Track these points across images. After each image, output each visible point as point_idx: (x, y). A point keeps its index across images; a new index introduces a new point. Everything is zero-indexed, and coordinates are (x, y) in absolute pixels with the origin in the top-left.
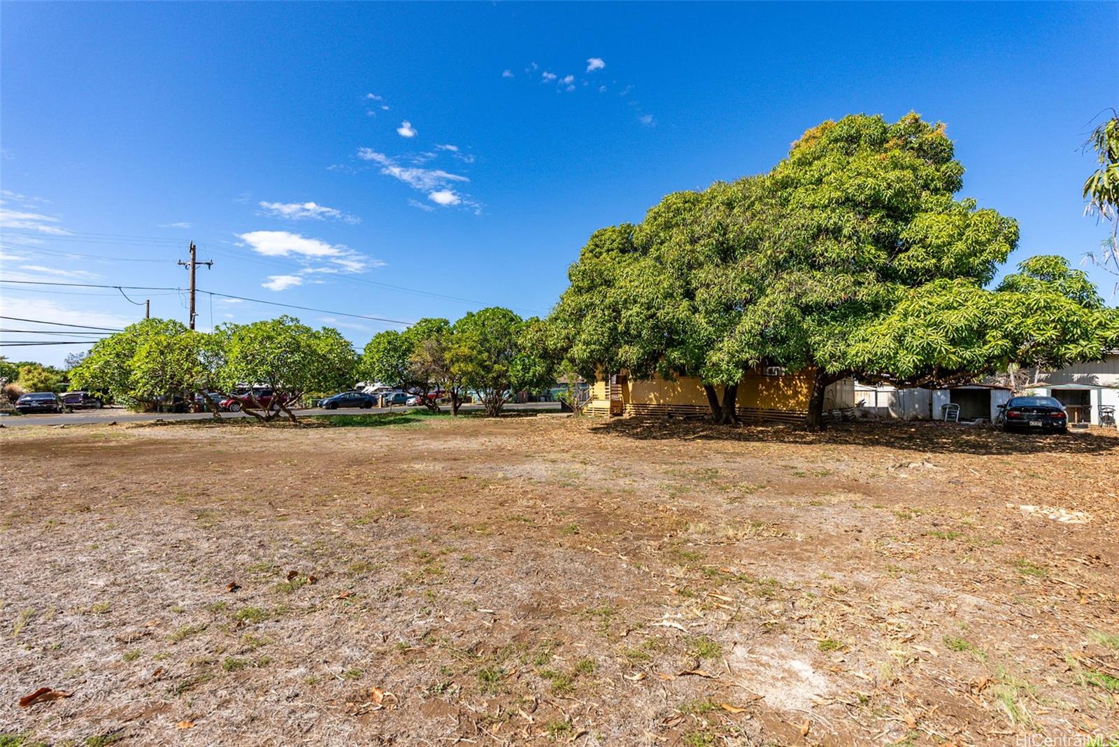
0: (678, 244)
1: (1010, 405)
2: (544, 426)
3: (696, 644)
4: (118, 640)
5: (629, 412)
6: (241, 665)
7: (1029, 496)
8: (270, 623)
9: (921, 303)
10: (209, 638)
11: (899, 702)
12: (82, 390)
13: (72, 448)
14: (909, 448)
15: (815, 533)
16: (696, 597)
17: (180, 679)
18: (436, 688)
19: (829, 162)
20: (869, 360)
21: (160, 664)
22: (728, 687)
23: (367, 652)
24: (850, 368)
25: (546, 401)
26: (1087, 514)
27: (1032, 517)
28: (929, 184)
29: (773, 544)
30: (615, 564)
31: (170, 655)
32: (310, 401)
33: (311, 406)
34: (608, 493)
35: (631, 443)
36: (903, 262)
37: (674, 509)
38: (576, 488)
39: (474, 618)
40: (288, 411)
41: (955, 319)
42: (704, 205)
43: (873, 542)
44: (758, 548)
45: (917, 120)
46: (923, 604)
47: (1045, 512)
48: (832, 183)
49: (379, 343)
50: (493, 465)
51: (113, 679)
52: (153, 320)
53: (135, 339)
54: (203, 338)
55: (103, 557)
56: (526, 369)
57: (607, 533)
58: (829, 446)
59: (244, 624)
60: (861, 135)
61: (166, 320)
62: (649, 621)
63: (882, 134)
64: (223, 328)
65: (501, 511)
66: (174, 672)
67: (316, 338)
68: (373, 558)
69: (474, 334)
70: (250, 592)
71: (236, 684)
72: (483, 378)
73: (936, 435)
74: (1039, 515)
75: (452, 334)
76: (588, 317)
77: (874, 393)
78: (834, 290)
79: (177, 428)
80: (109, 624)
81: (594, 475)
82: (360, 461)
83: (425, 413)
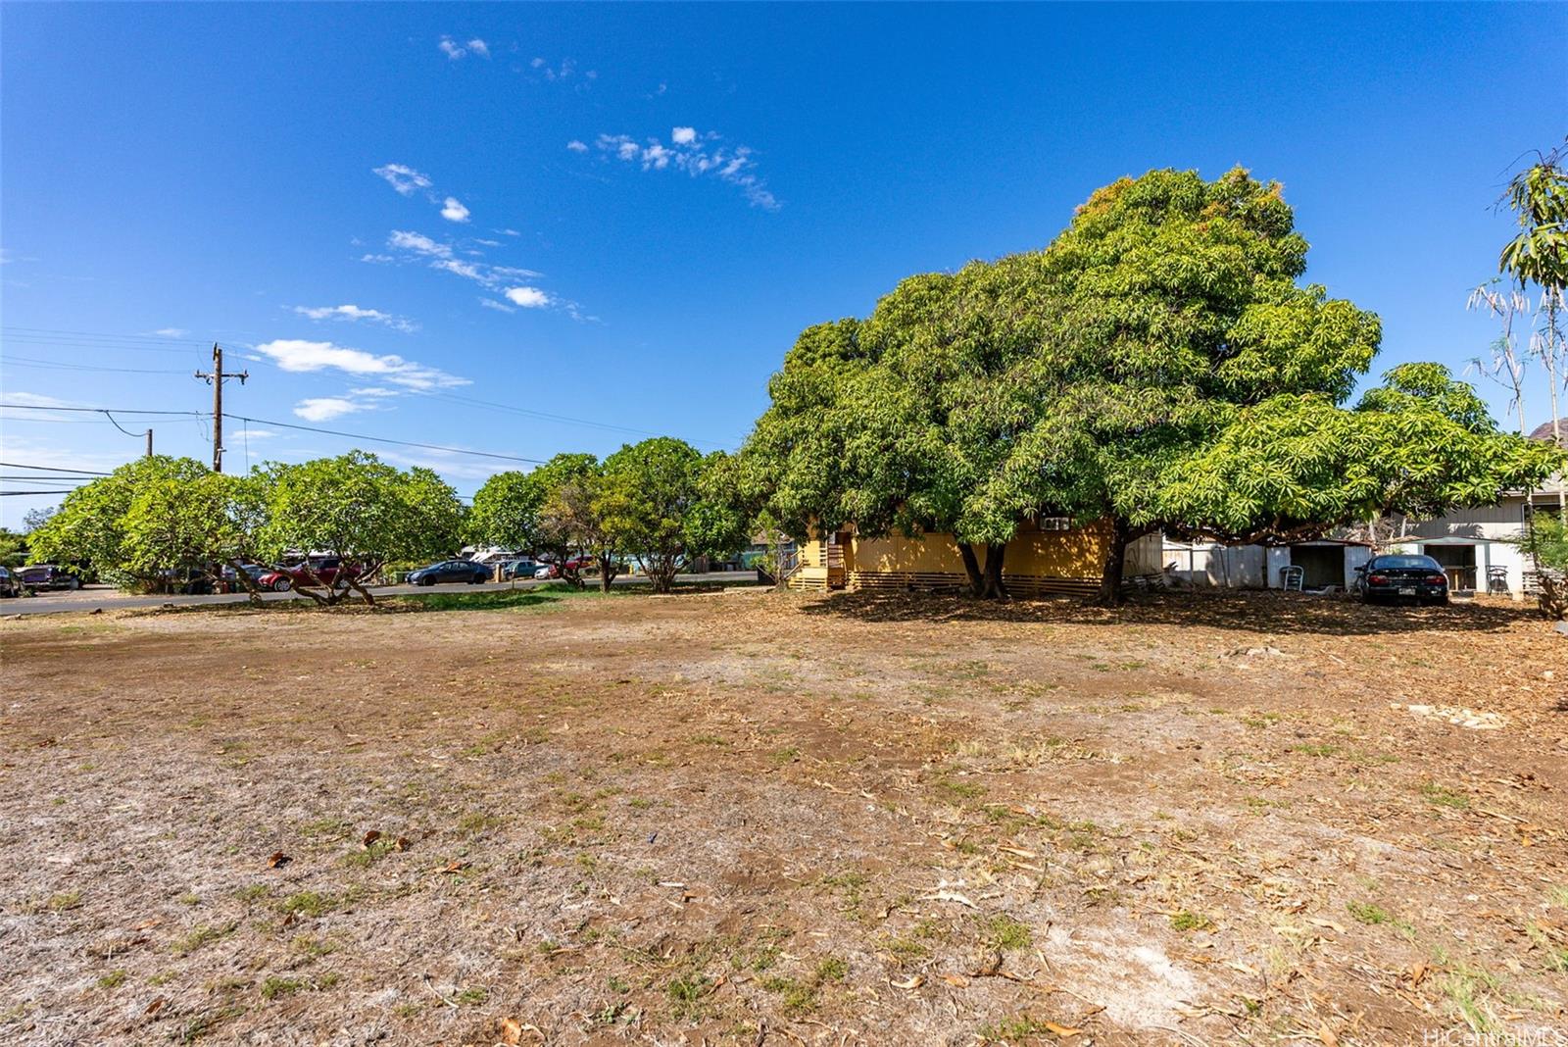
0: (921, 346)
1: (1373, 568)
2: (735, 606)
3: (992, 925)
4: (91, 953)
5: (854, 583)
6: (290, 989)
7: (1418, 692)
8: (337, 916)
9: (1259, 428)
10: (239, 944)
11: (1304, 1008)
12: (49, 562)
13: (30, 650)
14: (1240, 627)
15: (1136, 751)
16: (983, 853)
17: (191, 1015)
18: (604, 1014)
19: (1128, 232)
20: (1189, 506)
21: (160, 991)
22: (1049, 994)
23: (492, 958)
24: (1162, 517)
25: (735, 569)
26: (1499, 715)
27: (1428, 721)
28: (1263, 265)
29: (1080, 770)
30: (857, 806)
31: (175, 976)
32: (394, 574)
33: (395, 582)
34: (836, 699)
35: (858, 626)
36: (1232, 371)
37: (932, 721)
38: (790, 694)
39: (656, 896)
40: (363, 590)
41: (1304, 449)
42: (956, 292)
43: (1220, 763)
44: (1060, 777)
45: (1244, 178)
46: (1307, 854)
47: (1444, 713)
48: (1133, 262)
49: (496, 489)
50: (666, 663)
51: (81, 1021)
52: (158, 458)
53: (130, 486)
54: (233, 484)
55: (72, 818)
56: (707, 524)
57: (839, 760)
58: (1133, 627)
59: (297, 919)
60: (1169, 198)
61: (176, 458)
62: (918, 892)
63: (1197, 196)
64: (263, 469)
65: (682, 730)
66: (183, 1004)
67: (402, 482)
68: (495, 807)
69: (632, 475)
70: (306, 867)
71: (284, 1021)
72: (646, 537)
73: (1274, 609)
74: (1437, 719)
75: (601, 475)
76: (798, 450)
77: (1188, 552)
78: (1139, 410)
79: (195, 616)
80: (77, 928)
81: (812, 674)
82: (471, 660)
83: (562, 588)
